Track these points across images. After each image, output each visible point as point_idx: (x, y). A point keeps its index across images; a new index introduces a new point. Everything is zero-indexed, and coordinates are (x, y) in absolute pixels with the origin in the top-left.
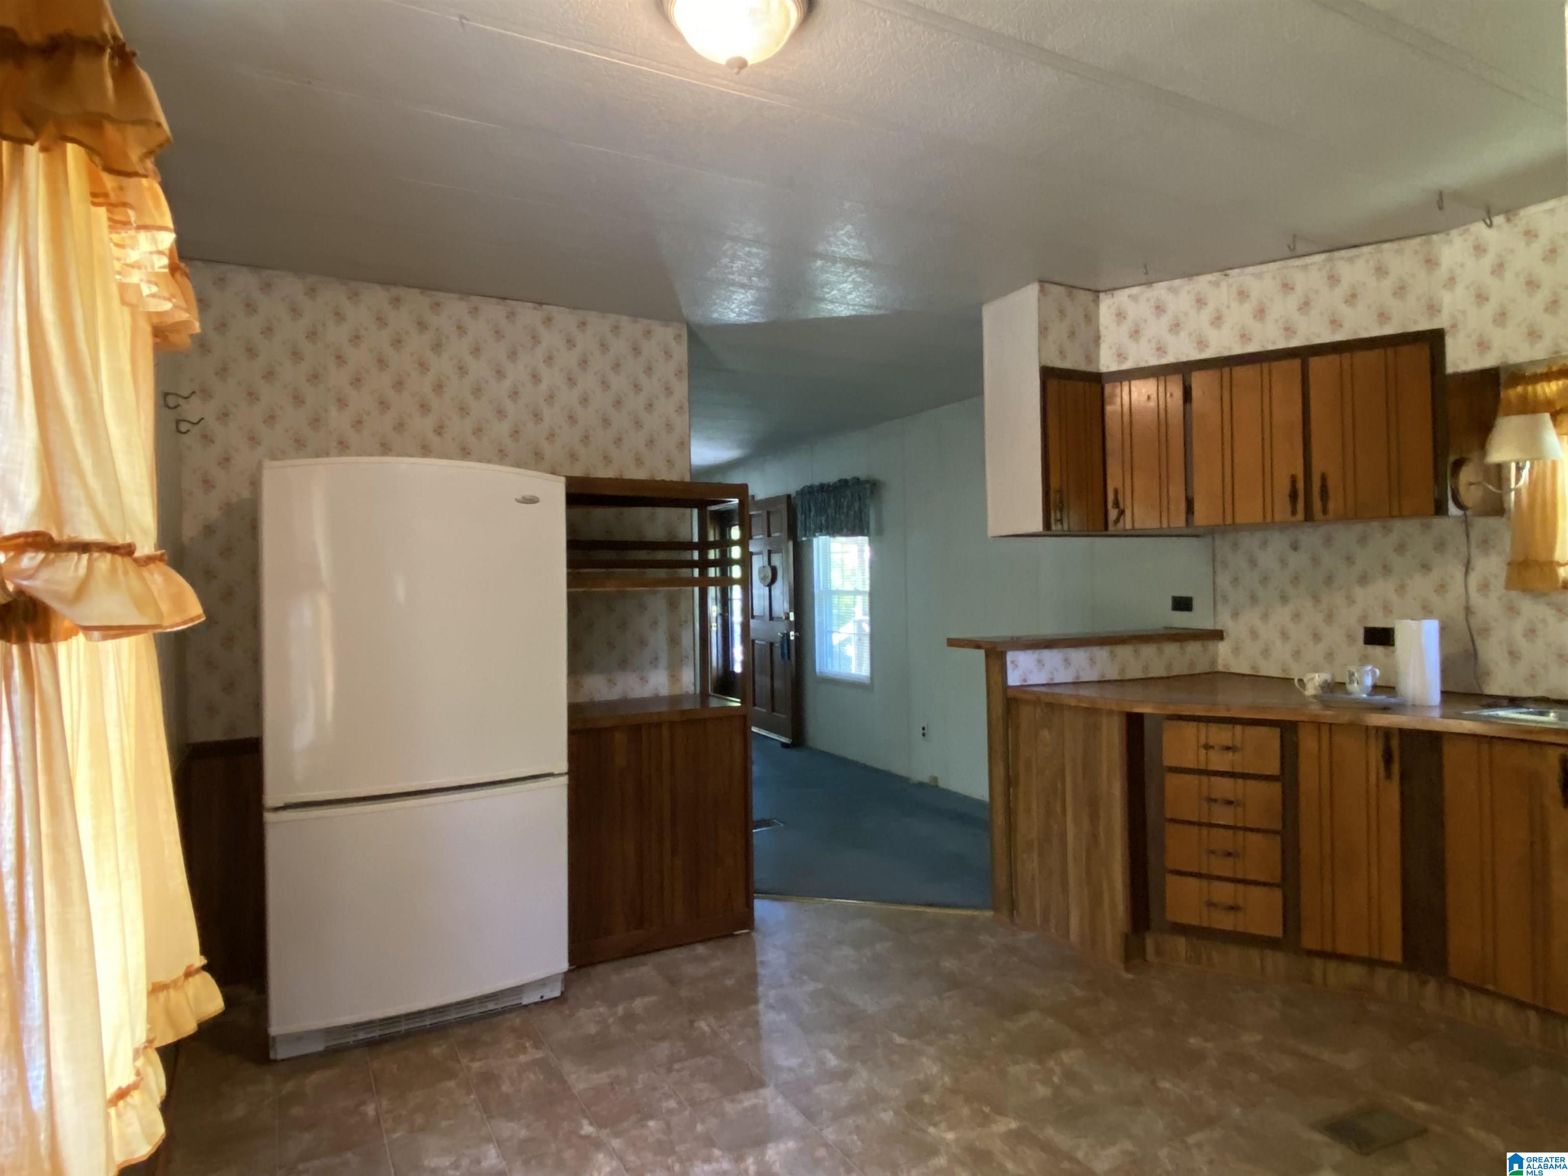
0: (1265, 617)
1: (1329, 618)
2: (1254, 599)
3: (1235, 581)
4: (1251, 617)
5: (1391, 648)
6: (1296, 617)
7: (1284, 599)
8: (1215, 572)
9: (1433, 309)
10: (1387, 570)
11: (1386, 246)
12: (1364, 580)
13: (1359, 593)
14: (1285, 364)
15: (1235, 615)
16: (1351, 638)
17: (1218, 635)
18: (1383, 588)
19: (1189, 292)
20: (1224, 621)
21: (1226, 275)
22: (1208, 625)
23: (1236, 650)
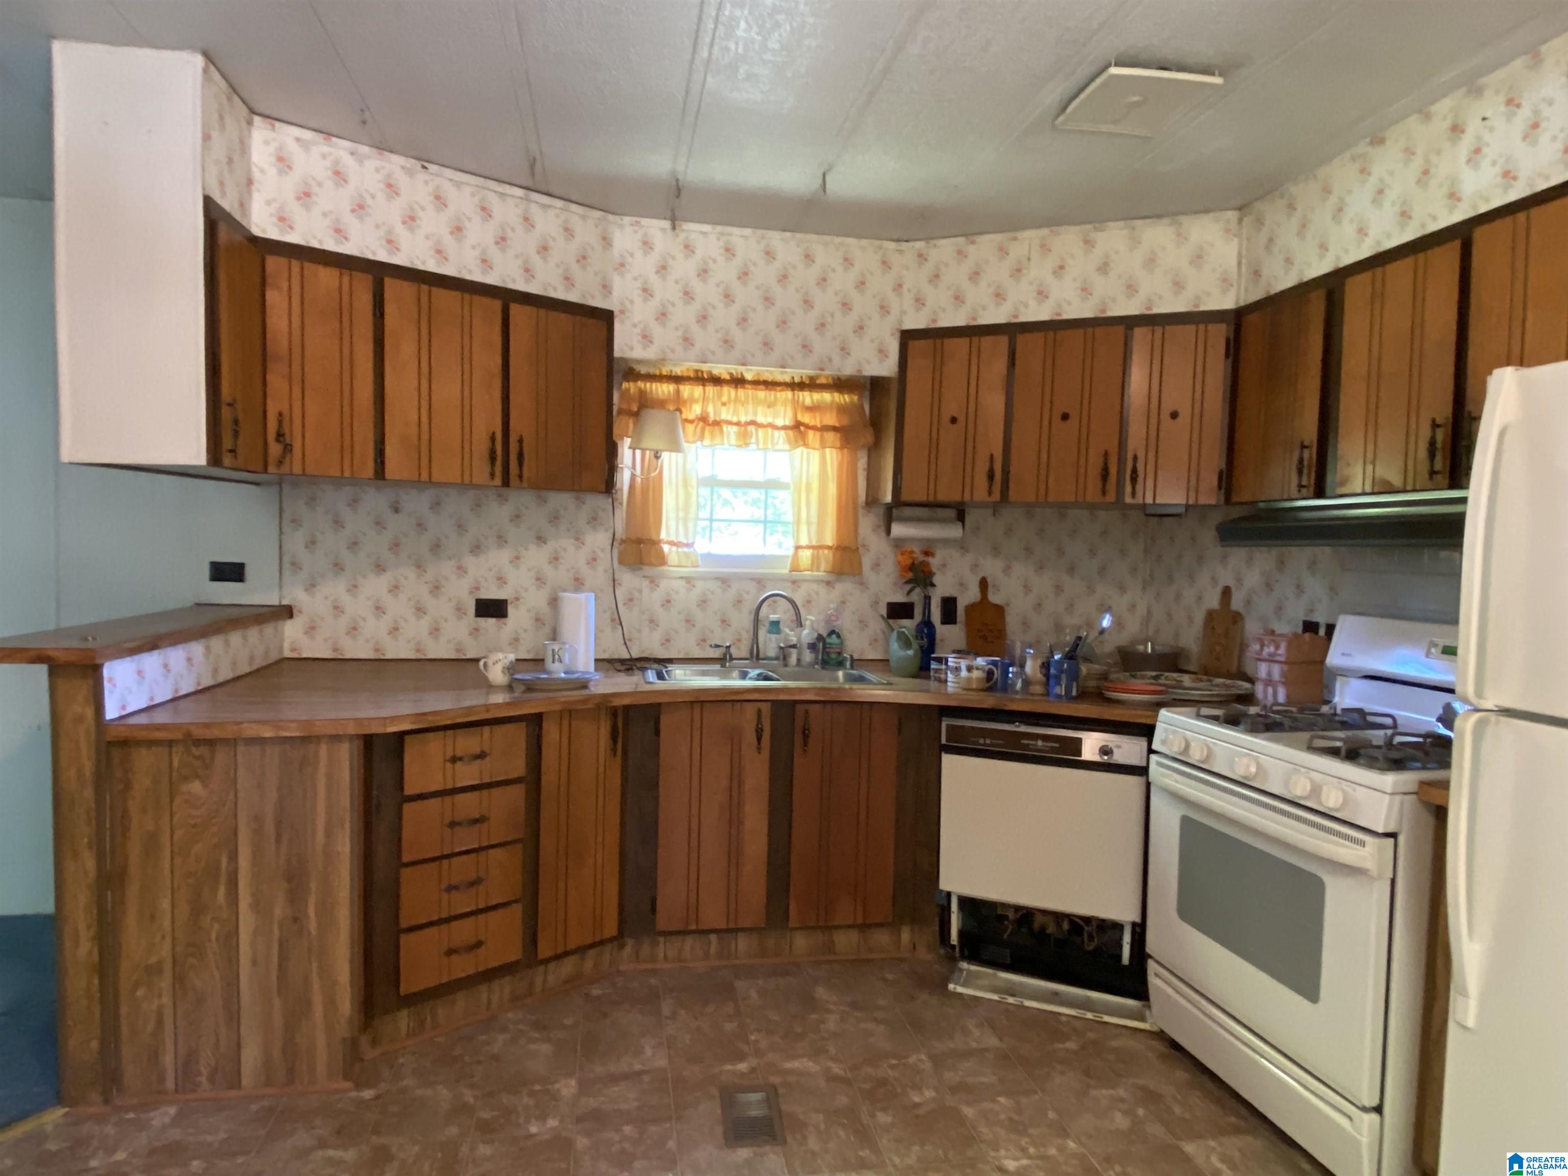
0: (353, 588)
1: (436, 589)
2: (338, 567)
3: (311, 543)
4: (336, 589)
5: (503, 620)
6: (395, 589)
7: (380, 568)
8: (281, 533)
9: (606, 288)
10: (501, 540)
11: (574, 207)
12: (477, 549)
13: (470, 562)
14: (486, 301)
15: (311, 587)
16: (460, 610)
17: (287, 612)
18: (499, 558)
19: (377, 170)
20: (295, 595)
21: (424, 167)
22: (272, 599)
23: (311, 630)
